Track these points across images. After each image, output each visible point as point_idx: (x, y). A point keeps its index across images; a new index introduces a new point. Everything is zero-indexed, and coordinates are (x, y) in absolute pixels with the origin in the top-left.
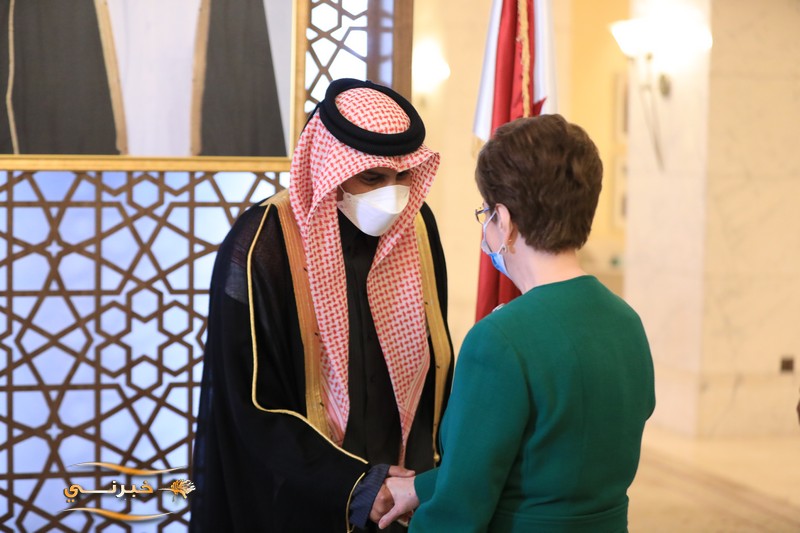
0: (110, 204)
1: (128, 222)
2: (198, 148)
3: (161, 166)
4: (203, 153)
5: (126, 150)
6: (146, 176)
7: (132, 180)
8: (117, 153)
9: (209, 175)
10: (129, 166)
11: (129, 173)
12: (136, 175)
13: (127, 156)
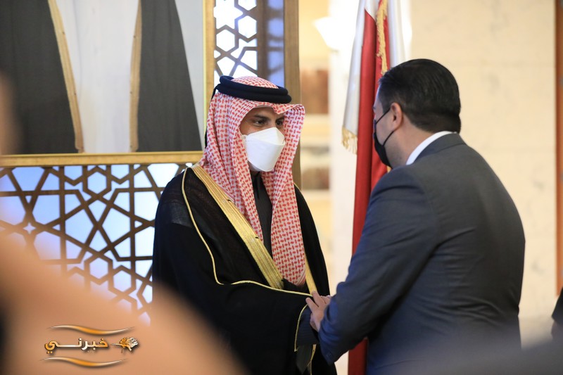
0: (71, 192)
1: (85, 206)
2: (136, 146)
3: (109, 161)
4: (139, 150)
5: (82, 148)
6: (97, 169)
7: (86, 174)
8: (76, 151)
9: (144, 167)
10: (84, 161)
11: (85, 167)
12: (90, 168)
13: (83, 154)
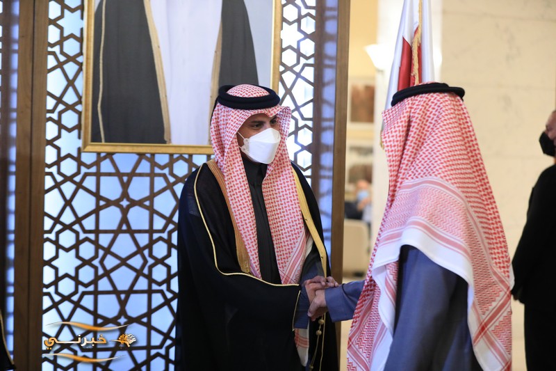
0: (159, 175)
1: (170, 187)
3: (191, 151)
5: (170, 140)
6: (181, 157)
7: (172, 161)
8: (165, 142)
10: (171, 151)
11: (171, 155)
12: (175, 156)
13: (171, 145)
